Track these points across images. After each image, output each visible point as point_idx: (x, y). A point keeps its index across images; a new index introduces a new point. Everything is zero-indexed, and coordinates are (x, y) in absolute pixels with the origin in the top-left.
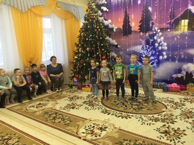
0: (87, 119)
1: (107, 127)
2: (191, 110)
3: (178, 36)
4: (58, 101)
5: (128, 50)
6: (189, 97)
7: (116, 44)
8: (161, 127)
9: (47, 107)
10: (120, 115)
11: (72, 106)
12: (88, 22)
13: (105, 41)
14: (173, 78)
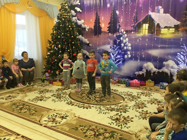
0: (51, 110)
1: (68, 116)
2: (144, 102)
3: (140, 38)
4: (28, 94)
5: (98, 49)
6: (145, 92)
7: (88, 42)
8: (114, 115)
9: (16, 99)
10: (83, 106)
11: (40, 99)
12: (60, 21)
13: (76, 39)
14: (136, 75)
